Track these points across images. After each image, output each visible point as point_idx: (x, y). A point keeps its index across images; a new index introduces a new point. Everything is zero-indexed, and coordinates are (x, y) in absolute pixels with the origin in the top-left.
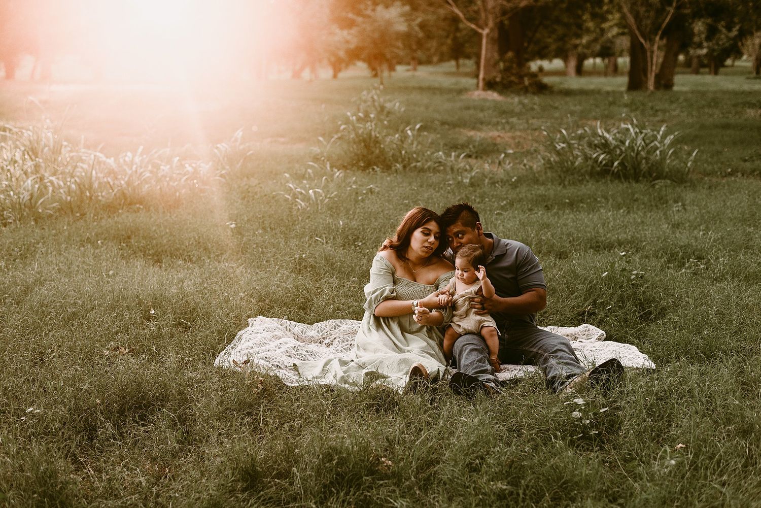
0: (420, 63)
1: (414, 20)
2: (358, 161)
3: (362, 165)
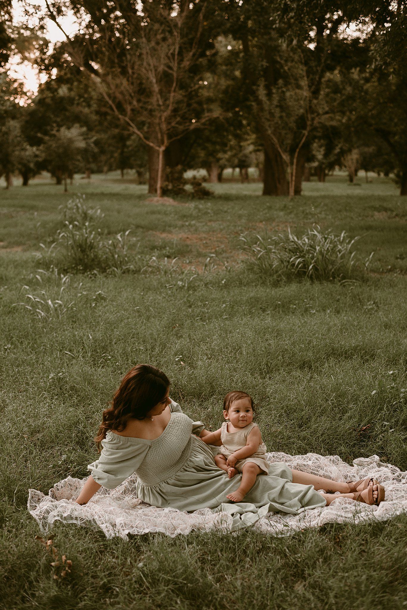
0: (93, 172)
1: (89, 139)
2: (77, 265)
3: (81, 268)
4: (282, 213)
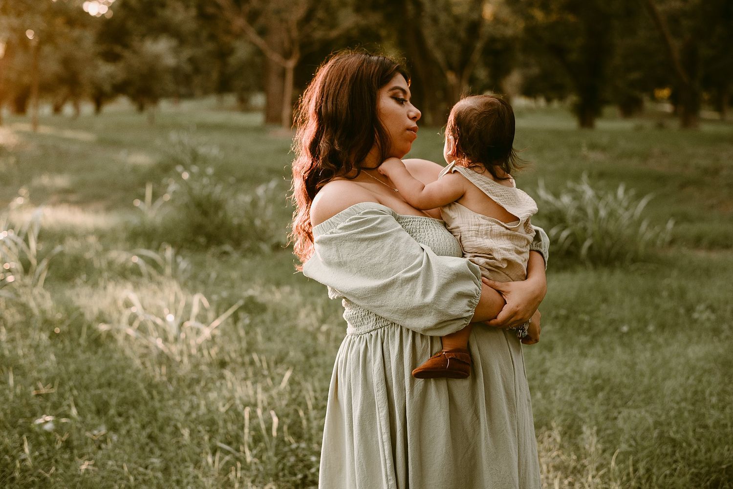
0: (182, 97)
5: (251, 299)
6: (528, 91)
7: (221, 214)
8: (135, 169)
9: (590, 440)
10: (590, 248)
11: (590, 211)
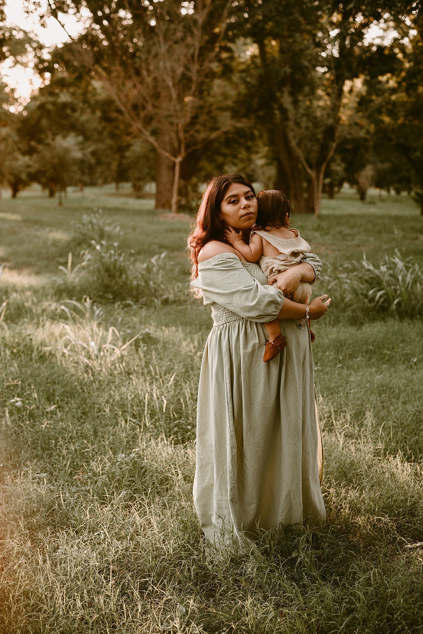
0: (86, 185)
1: (86, 149)
4: (317, 234)
5: (148, 334)
6: (379, 183)
7: (124, 276)
8: (55, 243)
9: (369, 419)
10: (399, 304)
11: (400, 278)
